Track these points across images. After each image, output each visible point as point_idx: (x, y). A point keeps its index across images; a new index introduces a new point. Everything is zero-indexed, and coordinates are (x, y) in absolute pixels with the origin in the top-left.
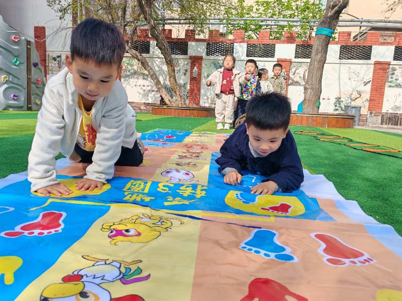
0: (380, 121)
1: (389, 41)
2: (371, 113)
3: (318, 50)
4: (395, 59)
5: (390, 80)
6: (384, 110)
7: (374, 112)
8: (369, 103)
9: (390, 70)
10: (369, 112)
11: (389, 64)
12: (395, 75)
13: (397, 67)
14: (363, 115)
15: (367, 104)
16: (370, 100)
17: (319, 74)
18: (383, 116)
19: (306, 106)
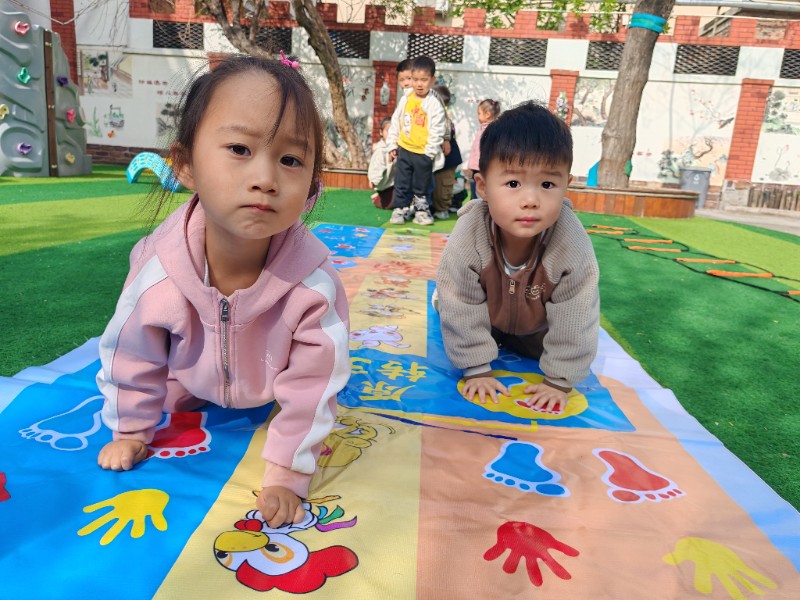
0: (745, 199)
1: (773, 37)
2: (730, 184)
3: (632, 59)
4: (783, 75)
5: (771, 117)
6: (755, 179)
7: (735, 181)
8: (728, 164)
9: (772, 96)
10: (726, 181)
11: (771, 85)
12: (781, 108)
13: (785, 91)
14: (714, 187)
15: (723, 165)
16: (731, 157)
17: (632, 109)
18: (752, 190)
19: (604, 172)
